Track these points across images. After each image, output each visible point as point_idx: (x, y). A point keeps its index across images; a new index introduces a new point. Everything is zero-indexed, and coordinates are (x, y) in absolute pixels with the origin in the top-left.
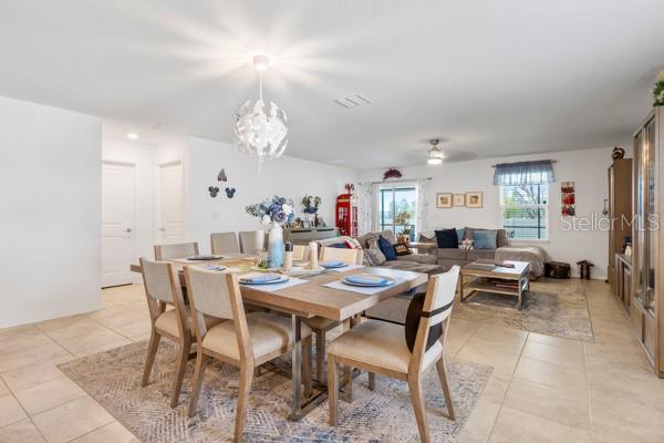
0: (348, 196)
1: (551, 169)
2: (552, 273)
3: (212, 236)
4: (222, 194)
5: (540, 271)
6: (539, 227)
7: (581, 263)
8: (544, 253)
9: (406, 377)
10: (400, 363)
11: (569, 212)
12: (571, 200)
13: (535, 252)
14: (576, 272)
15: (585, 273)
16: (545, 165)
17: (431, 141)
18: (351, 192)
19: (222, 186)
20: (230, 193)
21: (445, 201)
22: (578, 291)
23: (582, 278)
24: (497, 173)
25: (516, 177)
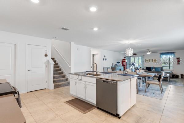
0: (125, 60)
1: (174, 54)
2: (174, 77)
3: (104, 68)
4: (105, 60)
5: (172, 76)
6: (170, 67)
7: (181, 75)
8: (172, 72)
9: (159, 84)
10: (158, 83)
11: (178, 63)
12: (179, 61)
13: (170, 72)
14: (180, 77)
15: (182, 77)
16: (173, 53)
17: (148, 49)
18: (126, 59)
19: (105, 58)
20: (106, 59)
21: (148, 61)
22: (180, 80)
23: (181, 78)
24: (160, 55)
25: (165, 56)
